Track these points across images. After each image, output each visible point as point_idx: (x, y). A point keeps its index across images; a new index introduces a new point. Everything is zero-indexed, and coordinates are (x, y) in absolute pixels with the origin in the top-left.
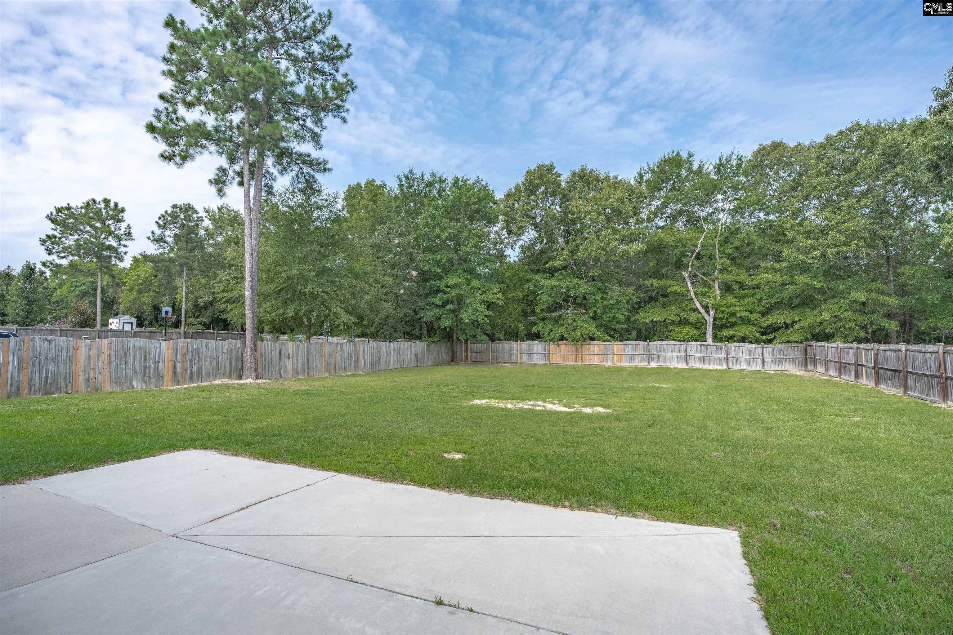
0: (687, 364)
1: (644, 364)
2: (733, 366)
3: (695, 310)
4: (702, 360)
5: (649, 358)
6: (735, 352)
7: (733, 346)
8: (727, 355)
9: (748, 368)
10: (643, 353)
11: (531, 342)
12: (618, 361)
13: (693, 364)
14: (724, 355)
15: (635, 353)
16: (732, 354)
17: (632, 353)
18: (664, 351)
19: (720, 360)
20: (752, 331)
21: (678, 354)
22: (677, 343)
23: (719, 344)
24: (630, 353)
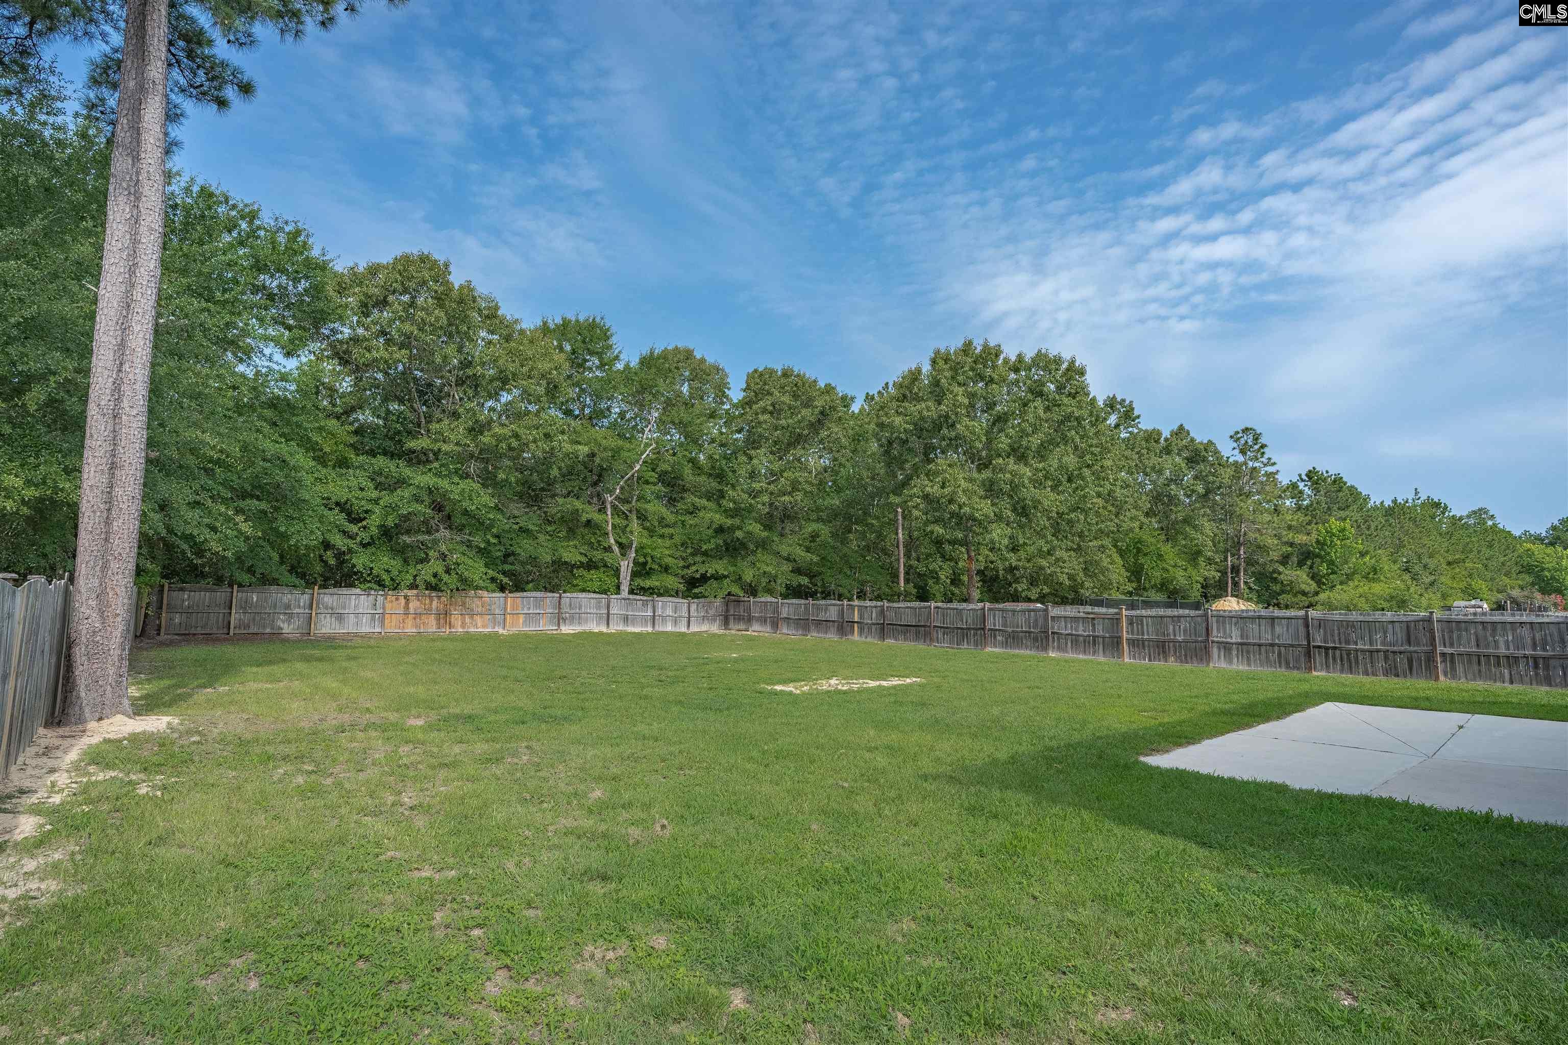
0: (608, 624)
1: (551, 628)
2: (660, 628)
3: (608, 549)
4: (626, 619)
5: (560, 619)
6: (662, 608)
7: (660, 601)
8: (654, 612)
9: (673, 630)
10: (551, 611)
11: (344, 591)
12: (513, 625)
13: (616, 627)
14: (650, 613)
15: (538, 611)
16: (659, 612)
17: (535, 611)
18: (580, 608)
19: (644, 621)
20: (671, 582)
21: (598, 612)
22: (598, 596)
23: (645, 598)
24: (531, 611)
